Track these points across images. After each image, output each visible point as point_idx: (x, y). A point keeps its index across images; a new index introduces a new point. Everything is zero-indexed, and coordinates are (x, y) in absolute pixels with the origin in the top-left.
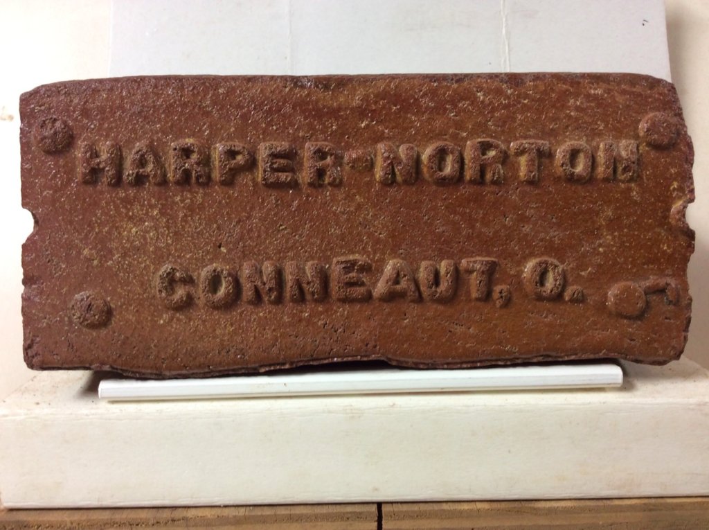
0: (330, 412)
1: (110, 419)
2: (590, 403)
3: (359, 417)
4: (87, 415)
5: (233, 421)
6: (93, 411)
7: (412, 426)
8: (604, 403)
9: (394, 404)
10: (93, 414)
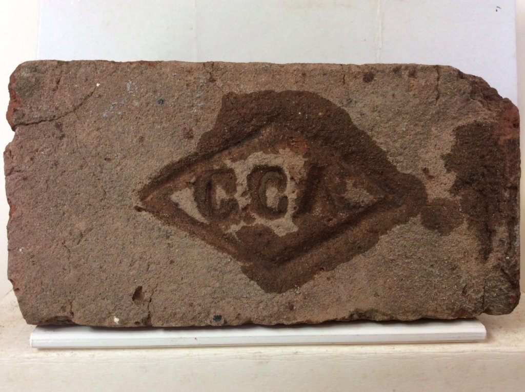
0: (241, 358)
1: (49, 362)
2: (463, 351)
3: (267, 362)
4: (28, 358)
5: (157, 365)
6: (33, 355)
7: (312, 370)
8: (475, 351)
9: (297, 352)
10: (34, 358)
